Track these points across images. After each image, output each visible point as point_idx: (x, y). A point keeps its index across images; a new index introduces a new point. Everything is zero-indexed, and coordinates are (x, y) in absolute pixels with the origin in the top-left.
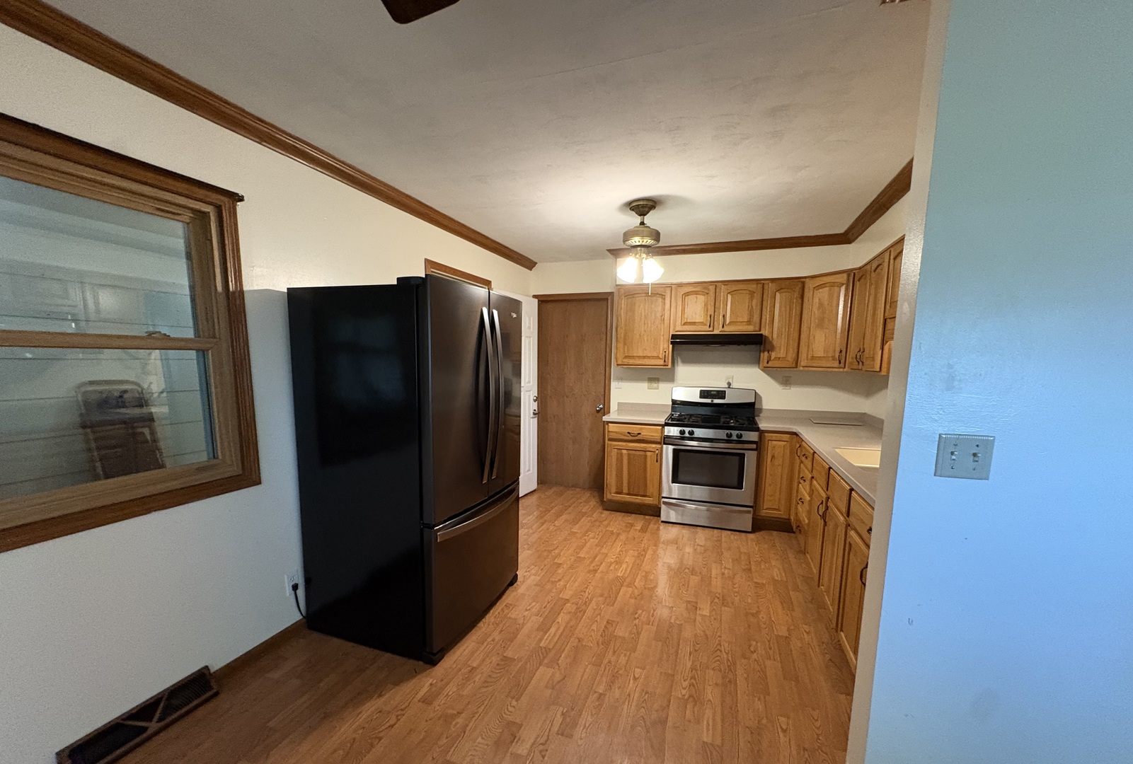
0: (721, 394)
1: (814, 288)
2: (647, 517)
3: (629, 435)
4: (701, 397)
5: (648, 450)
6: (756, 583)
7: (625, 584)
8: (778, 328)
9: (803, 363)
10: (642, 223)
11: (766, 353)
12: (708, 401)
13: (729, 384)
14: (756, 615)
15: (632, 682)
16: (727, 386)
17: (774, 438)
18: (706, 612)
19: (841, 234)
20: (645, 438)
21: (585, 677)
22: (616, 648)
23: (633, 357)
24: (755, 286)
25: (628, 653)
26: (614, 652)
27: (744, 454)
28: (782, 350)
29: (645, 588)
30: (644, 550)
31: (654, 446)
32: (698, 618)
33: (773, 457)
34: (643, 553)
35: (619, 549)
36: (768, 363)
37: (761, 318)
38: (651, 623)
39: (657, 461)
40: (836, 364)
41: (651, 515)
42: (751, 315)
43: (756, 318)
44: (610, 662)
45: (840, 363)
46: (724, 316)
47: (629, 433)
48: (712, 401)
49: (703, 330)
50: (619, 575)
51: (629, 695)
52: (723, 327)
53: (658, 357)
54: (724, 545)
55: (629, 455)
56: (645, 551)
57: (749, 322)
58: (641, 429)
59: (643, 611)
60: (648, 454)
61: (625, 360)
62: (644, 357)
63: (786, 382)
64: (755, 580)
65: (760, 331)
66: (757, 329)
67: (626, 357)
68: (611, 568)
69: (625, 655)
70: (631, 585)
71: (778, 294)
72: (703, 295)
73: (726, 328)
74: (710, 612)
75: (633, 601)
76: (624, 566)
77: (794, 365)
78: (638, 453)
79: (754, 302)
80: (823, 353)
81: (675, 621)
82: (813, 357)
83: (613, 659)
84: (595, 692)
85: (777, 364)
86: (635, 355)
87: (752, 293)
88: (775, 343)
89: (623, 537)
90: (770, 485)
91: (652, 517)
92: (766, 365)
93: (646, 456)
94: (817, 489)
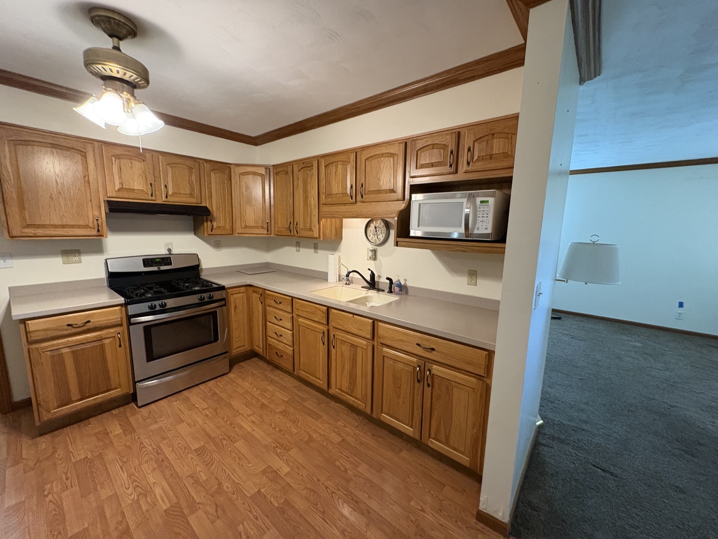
0: (166, 260)
1: (240, 174)
2: (114, 412)
3: (70, 327)
4: (145, 266)
5: (104, 337)
6: (280, 412)
7: (186, 511)
8: (217, 203)
9: (238, 231)
10: (117, 48)
11: (209, 223)
12: (155, 269)
13: (169, 250)
14: (311, 439)
16: (168, 253)
17: (235, 292)
18: (286, 469)
19: (253, 137)
20: (97, 324)
23: (43, 226)
24: (193, 163)
27: (216, 311)
28: (220, 220)
29: (212, 496)
30: (159, 454)
31: (112, 330)
32: (288, 479)
33: (236, 307)
34: (161, 457)
35: (125, 476)
36: (212, 231)
37: (201, 193)
38: (266, 529)
39: (120, 346)
40: (265, 232)
41: (118, 407)
42: (193, 189)
43: (196, 192)
45: (268, 231)
46: (166, 186)
47: (68, 325)
48: (158, 268)
49: (145, 198)
50: (165, 508)
52: (167, 197)
53: (86, 226)
54: (223, 395)
55: (73, 352)
56: (158, 451)
57: (191, 195)
58: (89, 315)
59: (243, 524)
60: (106, 341)
61: (26, 230)
62: (63, 226)
63: (217, 245)
64: (278, 411)
65: (201, 204)
66: (199, 202)
67: (28, 226)
68: (144, 508)
70: (193, 507)
71: (212, 174)
72: (140, 162)
73: (169, 199)
74: (288, 465)
75: (219, 523)
76: (158, 491)
77: (231, 233)
78: (88, 346)
79: (194, 177)
80: (253, 223)
81: (278, 503)
82: (246, 226)
85: (219, 232)
86: (47, 223)
87: (190, 169)
88: (215, 214)
89: (110, 455)
90: (236, 329)
91: (121, 409)
92: (210, 232)
93: (103, 346)
94: (308, 325)
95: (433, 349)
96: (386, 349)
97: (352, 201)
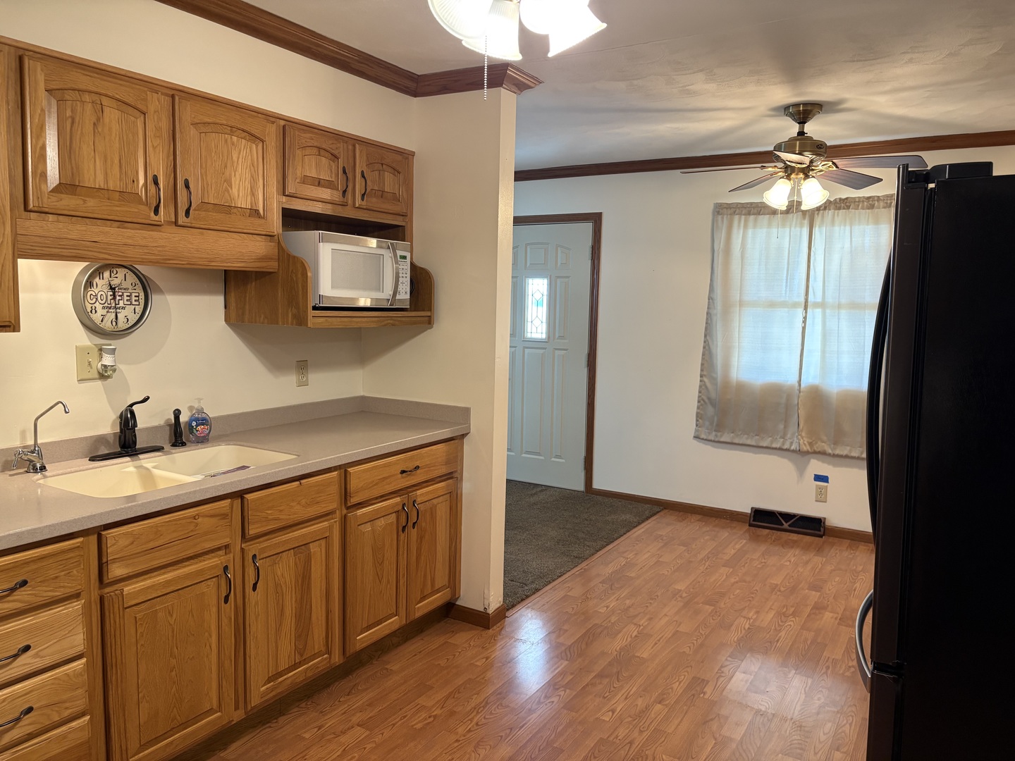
15: (618, 710)
21: (676, 722)
22: (627, 748)
25: (611, 739)
26: (631, 743)
44: (641, 732)
51: (626, 698)
69: (617, 737)
83: (636, 733)
84: (666, 705)
94: (168, 583)
95: (417, 468)
96: (360, 512)
97: (156, 218)
